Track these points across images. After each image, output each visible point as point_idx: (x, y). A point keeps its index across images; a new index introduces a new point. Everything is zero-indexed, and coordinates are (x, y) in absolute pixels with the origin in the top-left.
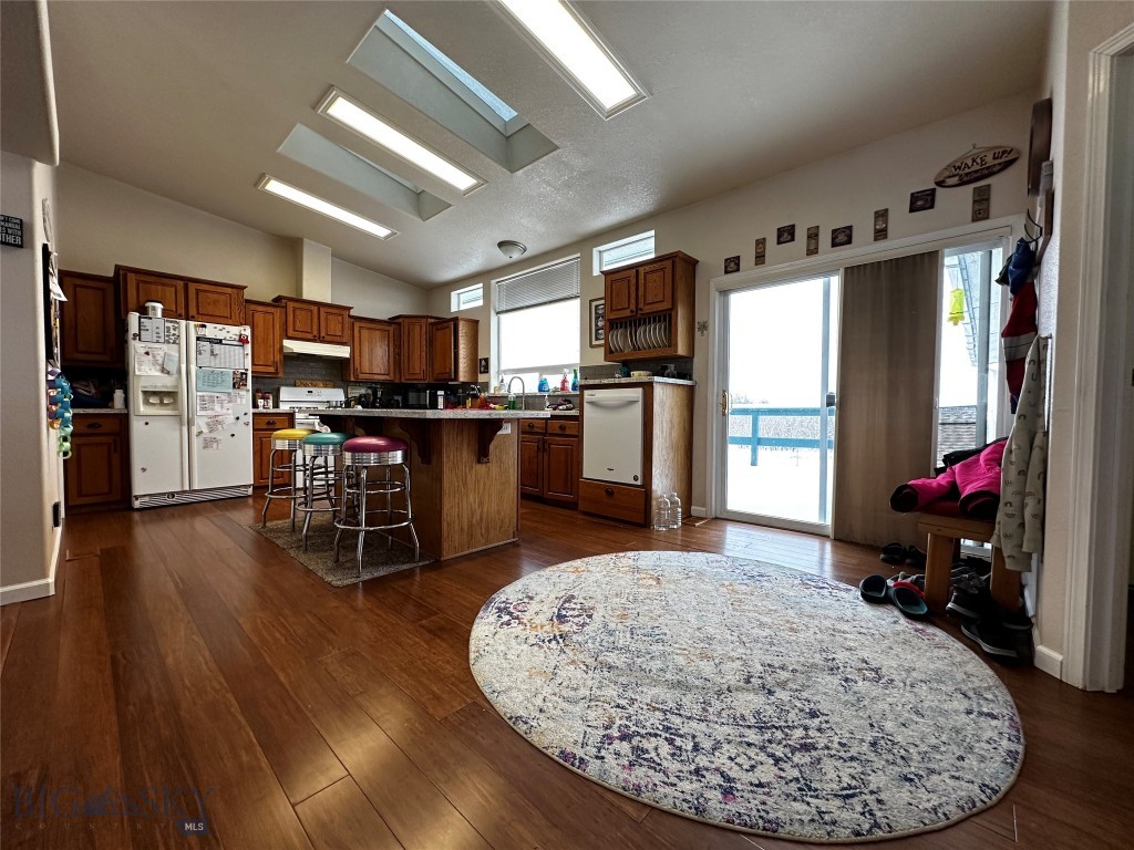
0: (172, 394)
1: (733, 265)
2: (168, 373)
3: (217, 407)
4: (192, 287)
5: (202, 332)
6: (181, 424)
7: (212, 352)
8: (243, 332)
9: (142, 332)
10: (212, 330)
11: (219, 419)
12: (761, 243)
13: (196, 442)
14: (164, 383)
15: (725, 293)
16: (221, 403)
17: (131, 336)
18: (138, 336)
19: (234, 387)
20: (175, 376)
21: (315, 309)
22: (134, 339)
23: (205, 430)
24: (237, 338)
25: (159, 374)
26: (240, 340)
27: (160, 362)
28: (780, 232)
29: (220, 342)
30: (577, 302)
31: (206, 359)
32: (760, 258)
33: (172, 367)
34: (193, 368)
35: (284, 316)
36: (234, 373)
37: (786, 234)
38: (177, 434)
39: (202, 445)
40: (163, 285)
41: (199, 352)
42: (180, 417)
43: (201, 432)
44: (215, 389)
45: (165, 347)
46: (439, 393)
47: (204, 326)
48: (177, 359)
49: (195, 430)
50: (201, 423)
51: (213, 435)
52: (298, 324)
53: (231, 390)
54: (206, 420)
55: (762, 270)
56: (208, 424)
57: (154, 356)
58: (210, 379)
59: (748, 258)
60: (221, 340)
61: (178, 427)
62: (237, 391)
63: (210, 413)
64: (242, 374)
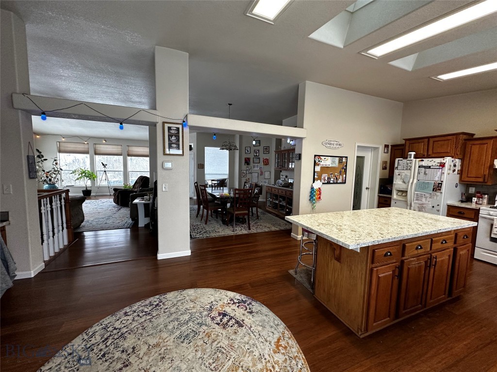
0: (405, 192)
2: (405, 183)
3: (424, 200)
4: (432, 140)
5: (421, 163)
6: (407, 205)
7: (425, 172)
8: (442, 161)
9: (399, 166)
10: (426, 162)
11: (424, 205)
14: (403, 187)
16: (426, 198)
17: (395, 168)
19: (433, 190)
24: (439, 164)
25: (402, 183)
27: (403, 178)
29: (429, 167)
31: (422, 176)
33: (406, 180)
36: (435, 183)
40: (419, 142)
41: (419, 173)
42: (407, 202)
44: (423, 191)
45: (406, 171)
47: (423, 161)
48: (409, 176)
50: (415, 206)
53: (431, 192)
56: (418, 207)
57: (401, 176)
58: (422, 185)
62: (435, 192)
63: (420, 202)
64: (439, 183)
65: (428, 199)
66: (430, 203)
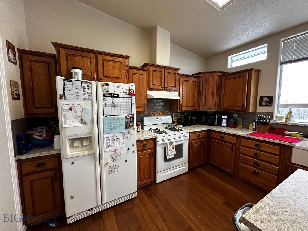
0: (89, 139)
2: (85, 123)
3: (117, 144)
4: (100, 57)
5: (106, 89)
6: (95, 160)
7: (113, 104)
8: (131, 88)
9: (66, 92)
10: (113, 88)
11: (118, 151)
13: (105, 170)
14: (83, 131)
16: (119, 140)
17: (58, 97)
18: (63, 96)
19: (126, 128)
20: (90, 125)
21: (162, 70)
22: (61, 98)
23: (110, 161)
24: (128, 92)
25: (79, 124)
26: (130, 94)
27: (80, 115)
29: (117, 96)
31: (109, 109)
33: (87, 119)
34: (101, 117)
35: (148, 76)
36: (126, 118)
38: (93, 167)
39: (108, 172)
40: (83, 57)
41: (104, 105)
42: (94, 155)
43: (107, 163)
44: (115, 131)
45: (82, 103)
46: (223, 117)
47: (107, 85)
48: (90, 112)
49: (103, 162)
50: (107, 157)
51: (114, 164)
52: (155, 81)
53: (124, 131)
54: (110, 154)
56: (111, 157)
57: (75, 111)
58: (112, 123)
60: (118, 95)
61: (93, 162)
62: (128, 130)
63: (113, 148)
64: (131, 117)
65: (122, 141)
66: (124, 145)
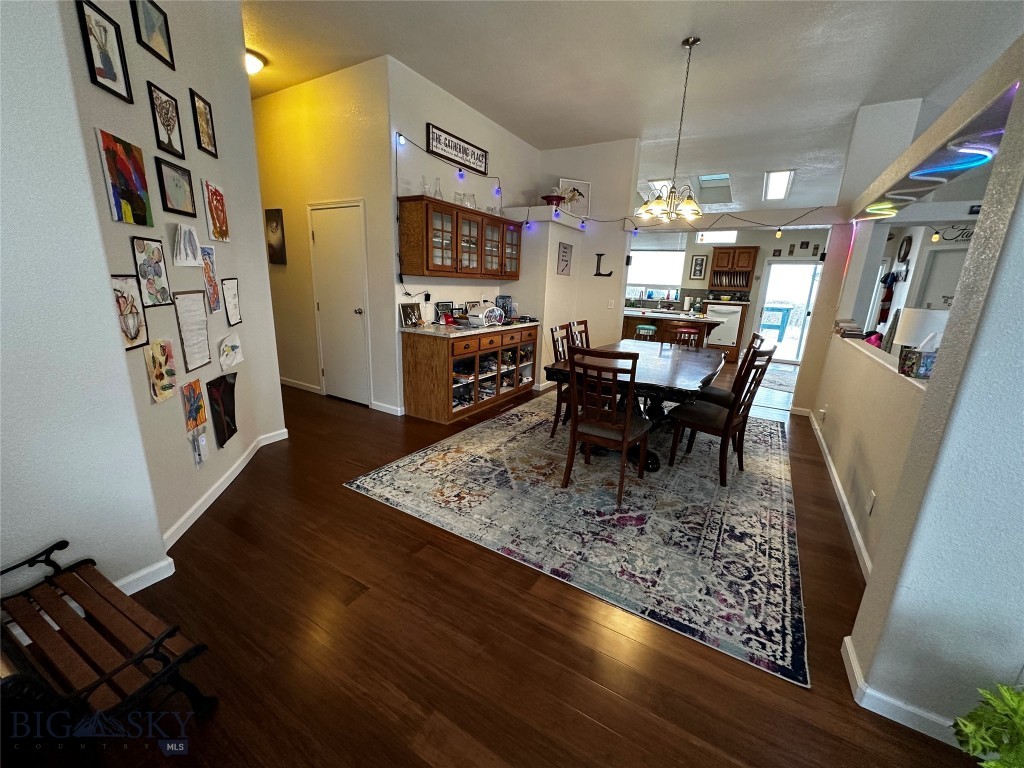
1: (777, 253)
12: (793, 246)
15: (770, 264)
28: (803, 243)
30: (684, 253)
32: (791, 253)
37: (805, 245)
55: (791, 258)
59: (785, 251)
